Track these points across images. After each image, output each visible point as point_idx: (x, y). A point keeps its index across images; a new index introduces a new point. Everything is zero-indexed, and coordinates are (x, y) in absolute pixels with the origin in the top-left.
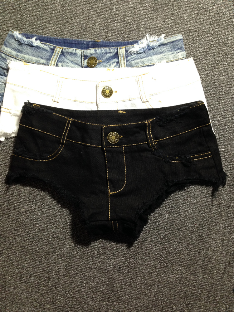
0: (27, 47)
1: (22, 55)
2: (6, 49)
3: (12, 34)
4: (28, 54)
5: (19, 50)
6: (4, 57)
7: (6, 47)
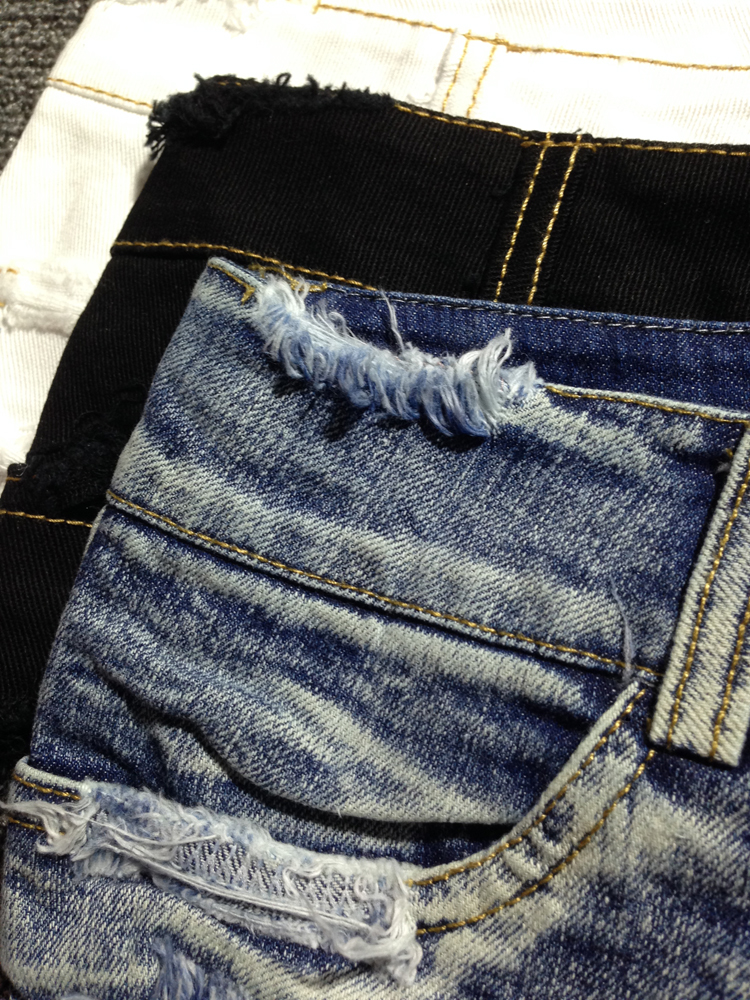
0: (396, 442)
1: (347, 532)
2: (170, 473)
3: (241, 313)
4: (410, 520)
5: (313, 479)
6: (153, 564)
7: (175, 449)
